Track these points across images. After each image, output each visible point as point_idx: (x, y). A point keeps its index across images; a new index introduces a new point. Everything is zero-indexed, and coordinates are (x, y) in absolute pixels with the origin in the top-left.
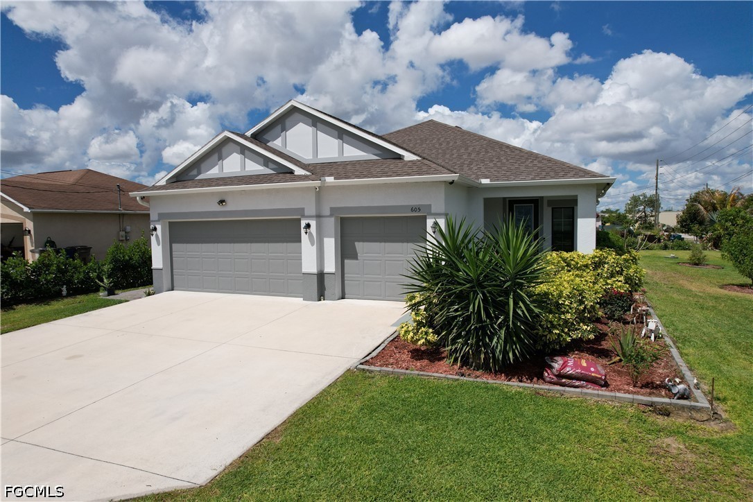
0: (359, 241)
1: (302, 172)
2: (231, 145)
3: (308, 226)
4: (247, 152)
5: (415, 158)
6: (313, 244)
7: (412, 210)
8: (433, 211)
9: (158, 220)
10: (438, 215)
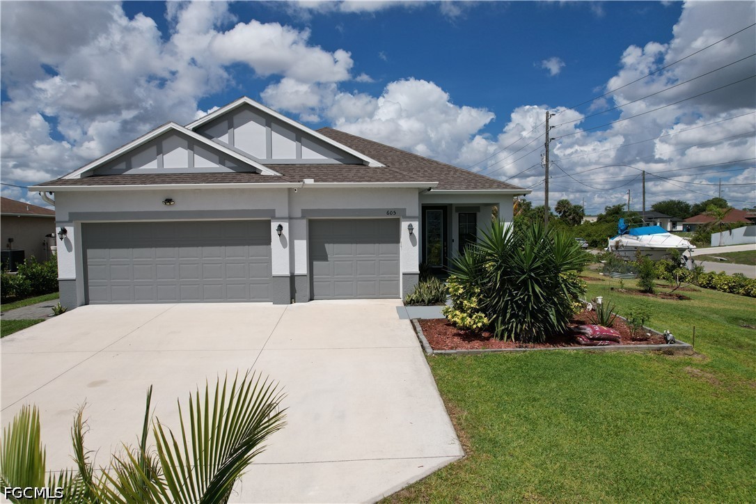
0: (329, 243)
1: (271, 173)
2: (175, 138)
3: (280, 228)
4: (196, 147)
5: (380, 165)
6: (285, 247)
7: (388, 213)
8: (408, 214)
9: (70, 222)
10: (412, 218)
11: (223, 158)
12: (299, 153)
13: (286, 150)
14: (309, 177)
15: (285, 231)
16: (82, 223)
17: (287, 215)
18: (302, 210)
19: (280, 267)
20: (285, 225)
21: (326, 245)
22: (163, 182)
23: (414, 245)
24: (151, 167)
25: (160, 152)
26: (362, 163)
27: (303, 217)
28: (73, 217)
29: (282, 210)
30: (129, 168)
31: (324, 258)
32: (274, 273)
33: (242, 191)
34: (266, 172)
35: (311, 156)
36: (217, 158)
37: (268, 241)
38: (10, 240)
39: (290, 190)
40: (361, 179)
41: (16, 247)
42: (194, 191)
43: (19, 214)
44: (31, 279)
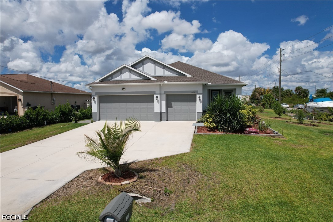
0: (173, 102)
1: (155, 79)
2: (126, 69)
3: (157, 97)
4: (132, 72)
5: (191, 76)
6: (158, 103)
7: (192, 92)
8: (199, 92)
9: (96, 95)
10: (200, 94)
11: (140, 75)
12: (164, 73)
13: (160, 72)
14: (166, 81)
15: (159, 98)
16: (99, 96)
17: (159, 93)
18: (164, 91)
19: (157, 109)
20: (159, 96)
21: (172, 103)
22: (122, 83)
23: (201, 103)
24: (118, 78)
25: (121, 73)
26: (185, 75)
27: (164, 94)
28: (97, 94)
29: (158, 91)
30: (112, 79)
31: (171, 107)
32: (155, 112)
33: (146, 85)
34: (153, 79)
35: (168, 73)
36: (138, 75)
37: (153, 101)
38: (76, 102)
39: (160, 85)
40: (183, 81)
41: (77, 104)
42: (131, 86)
43: (78, 94)
44: (82, 114)
